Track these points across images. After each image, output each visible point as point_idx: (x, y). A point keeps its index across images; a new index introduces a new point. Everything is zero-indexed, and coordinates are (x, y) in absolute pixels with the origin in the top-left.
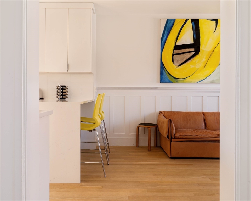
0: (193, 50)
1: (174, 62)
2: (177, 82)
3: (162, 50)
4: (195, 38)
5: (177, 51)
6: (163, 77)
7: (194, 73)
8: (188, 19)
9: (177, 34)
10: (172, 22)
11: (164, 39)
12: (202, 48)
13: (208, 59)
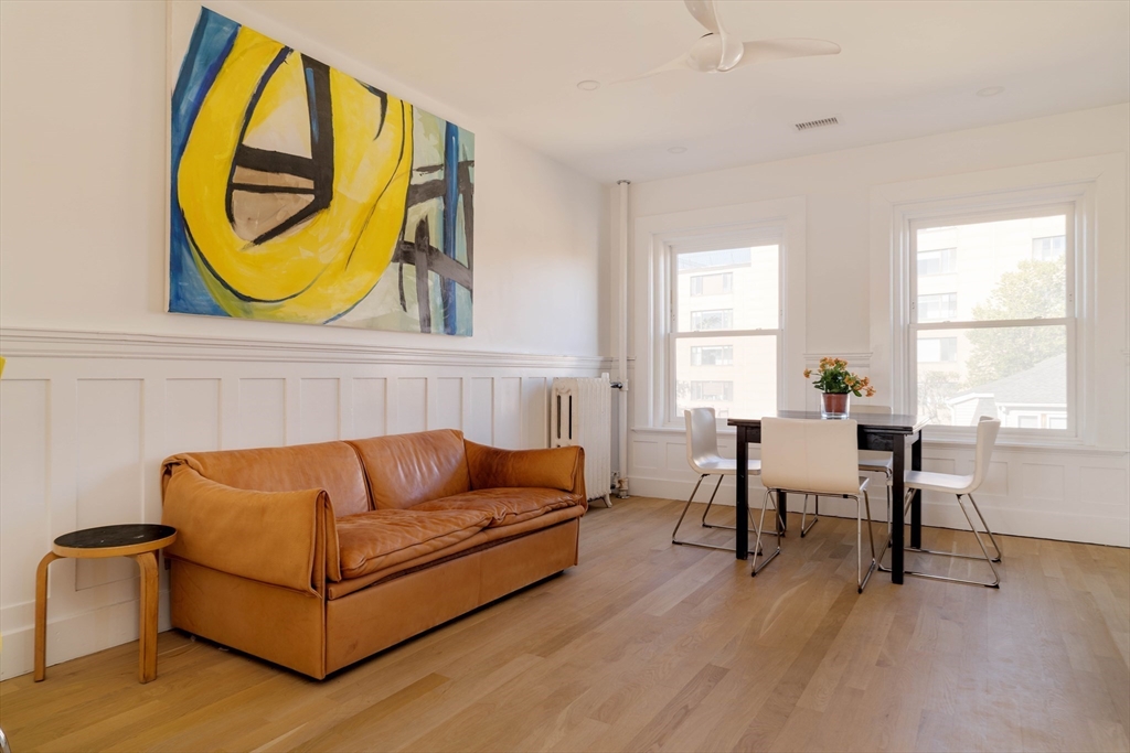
0: (308, 184)
1: (236, 218)
2: (248, 314)
3: (179, 149)
4: (317, 138)
5: (245, 175)
6: (186, 284)
7: (313, 282)
8: (291, 47)
9: (247, 98)
10: (228, 31)
11: (190, 96)
12: (339, 186)
13: (358, 233)
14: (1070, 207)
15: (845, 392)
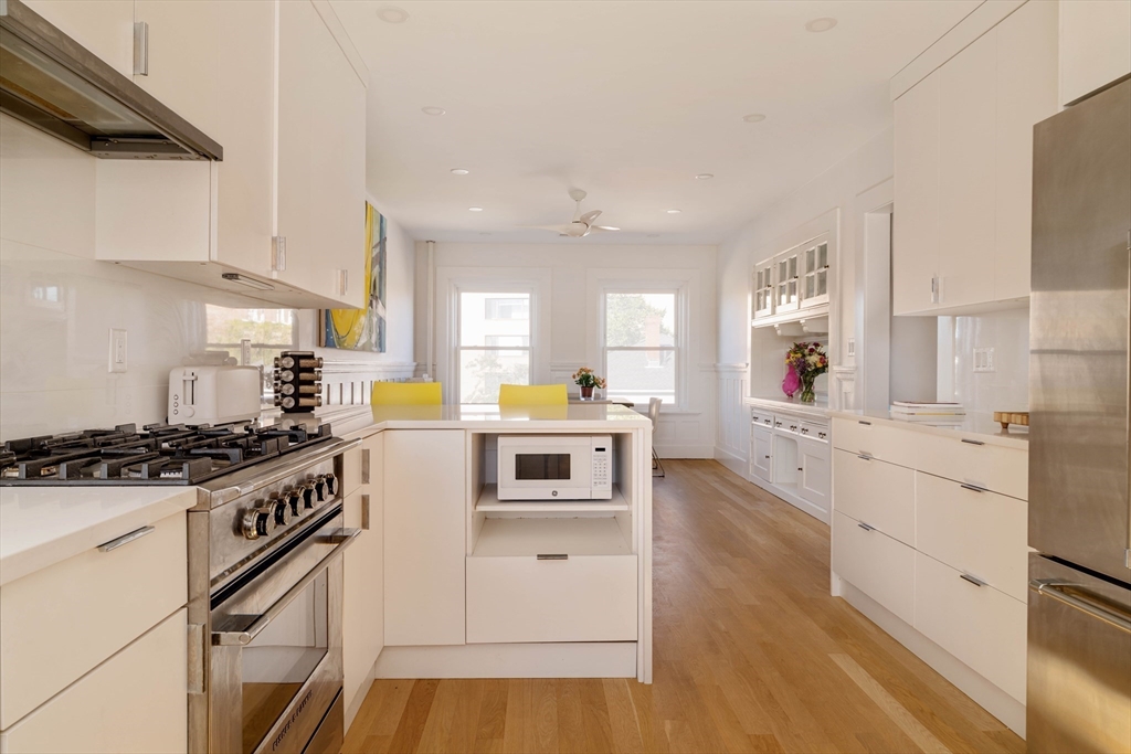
7: (352, 324)
14: (677, 291)
15: (592, 386)
